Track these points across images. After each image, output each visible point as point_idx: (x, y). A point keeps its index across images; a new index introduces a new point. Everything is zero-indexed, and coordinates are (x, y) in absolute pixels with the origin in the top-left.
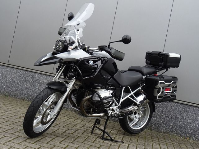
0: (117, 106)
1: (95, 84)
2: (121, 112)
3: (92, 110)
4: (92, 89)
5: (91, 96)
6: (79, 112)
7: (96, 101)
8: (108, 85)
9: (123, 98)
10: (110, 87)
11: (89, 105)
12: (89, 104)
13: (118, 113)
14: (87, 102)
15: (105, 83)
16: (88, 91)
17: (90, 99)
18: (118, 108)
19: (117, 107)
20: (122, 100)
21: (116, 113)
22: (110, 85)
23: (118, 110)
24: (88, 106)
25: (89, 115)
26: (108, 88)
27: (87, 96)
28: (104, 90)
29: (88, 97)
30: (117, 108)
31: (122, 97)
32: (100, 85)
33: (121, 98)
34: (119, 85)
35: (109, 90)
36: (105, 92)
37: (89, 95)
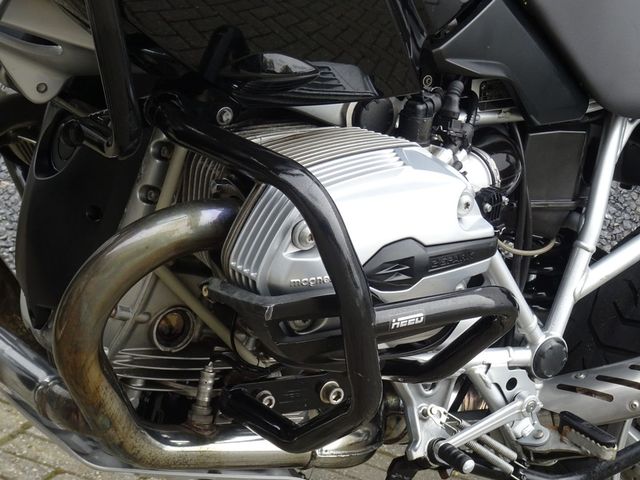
0: (521, 342)
1: (280, 61)
2: (565, 422)
3: (208, 380)
4: (228, 116)
5: (209, 216)
6: (47, 397)
7: (275, 290)
8: (445, 78)
9: (598, 256)
10: (468, 106)
11: (174, 319)
12: (182, 310)
13: (525, 428)
14: (157, 279)
15: (412, 53)
16: (181, 152)
17: (203, 257)
18: (535, 370)
19: (524, 355)
20: (583, 279)
21: (501, 433)
22: (469, 77)
23: (531, 392)
24: (169, 336)
25: (178, 448)
26: (443, 117)
27: (152, 215)
28: (388, 154)
29: (175, 227)
30: (521, 376)
31: (590, 240)
32: (348, 77)
33: (582, 258)
34: (580, 87)
35: (446, 155)
36: (410, 173)
37: (184, 200)
